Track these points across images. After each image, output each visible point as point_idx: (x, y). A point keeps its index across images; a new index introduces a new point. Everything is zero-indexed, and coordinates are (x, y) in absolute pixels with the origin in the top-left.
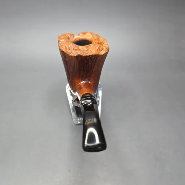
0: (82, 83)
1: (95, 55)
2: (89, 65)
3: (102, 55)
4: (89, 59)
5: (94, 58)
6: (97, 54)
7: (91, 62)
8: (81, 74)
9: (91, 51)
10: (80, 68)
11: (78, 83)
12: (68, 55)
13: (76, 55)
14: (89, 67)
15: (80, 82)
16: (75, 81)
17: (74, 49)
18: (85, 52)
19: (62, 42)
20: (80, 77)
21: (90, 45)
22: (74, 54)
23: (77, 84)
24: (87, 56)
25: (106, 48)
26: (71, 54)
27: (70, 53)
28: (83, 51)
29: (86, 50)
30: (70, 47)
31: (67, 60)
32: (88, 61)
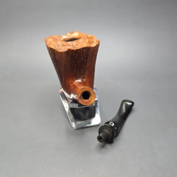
0: (77, 82)
1: (86, 48)
2: (81, 60)
3: (94, 48)
4: (80, 52)
5: (86, 52)
6: (89, 46)
7: (83, 57)
8: (74, 73)
9: (82, 44)
10: (72, 66)
11: (72, 83)
12: (57, 52)
13: (66, 51)
14: (81, 63)
15: (74, 82)
16: (69, 82)
17: (63, 45)
18: (75, 46)
19: (50, 41)
20: (74, 76)
21: (79, 40)
22: (63, 50)
23: (71, 85)
24: (77, 50)
25: (96, 41)
26: (61, 50)
27: (59, 49)
28: (73, 46)
29: (76, 44)
30: (59, 44)
31: (57, 58)
32: (80, 55)
